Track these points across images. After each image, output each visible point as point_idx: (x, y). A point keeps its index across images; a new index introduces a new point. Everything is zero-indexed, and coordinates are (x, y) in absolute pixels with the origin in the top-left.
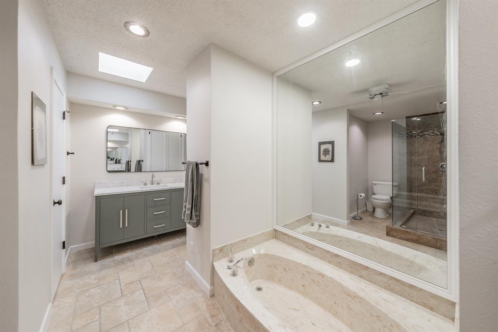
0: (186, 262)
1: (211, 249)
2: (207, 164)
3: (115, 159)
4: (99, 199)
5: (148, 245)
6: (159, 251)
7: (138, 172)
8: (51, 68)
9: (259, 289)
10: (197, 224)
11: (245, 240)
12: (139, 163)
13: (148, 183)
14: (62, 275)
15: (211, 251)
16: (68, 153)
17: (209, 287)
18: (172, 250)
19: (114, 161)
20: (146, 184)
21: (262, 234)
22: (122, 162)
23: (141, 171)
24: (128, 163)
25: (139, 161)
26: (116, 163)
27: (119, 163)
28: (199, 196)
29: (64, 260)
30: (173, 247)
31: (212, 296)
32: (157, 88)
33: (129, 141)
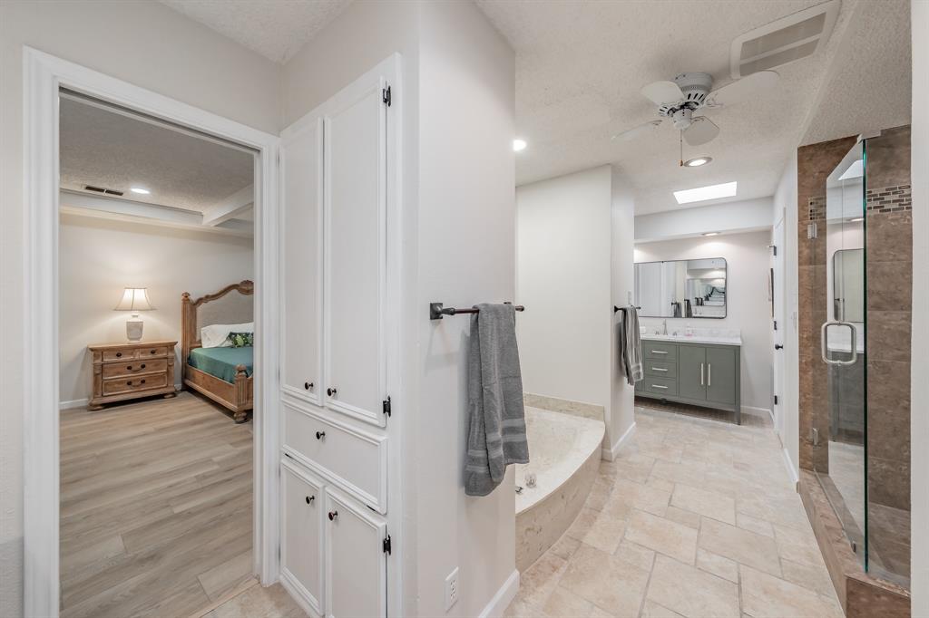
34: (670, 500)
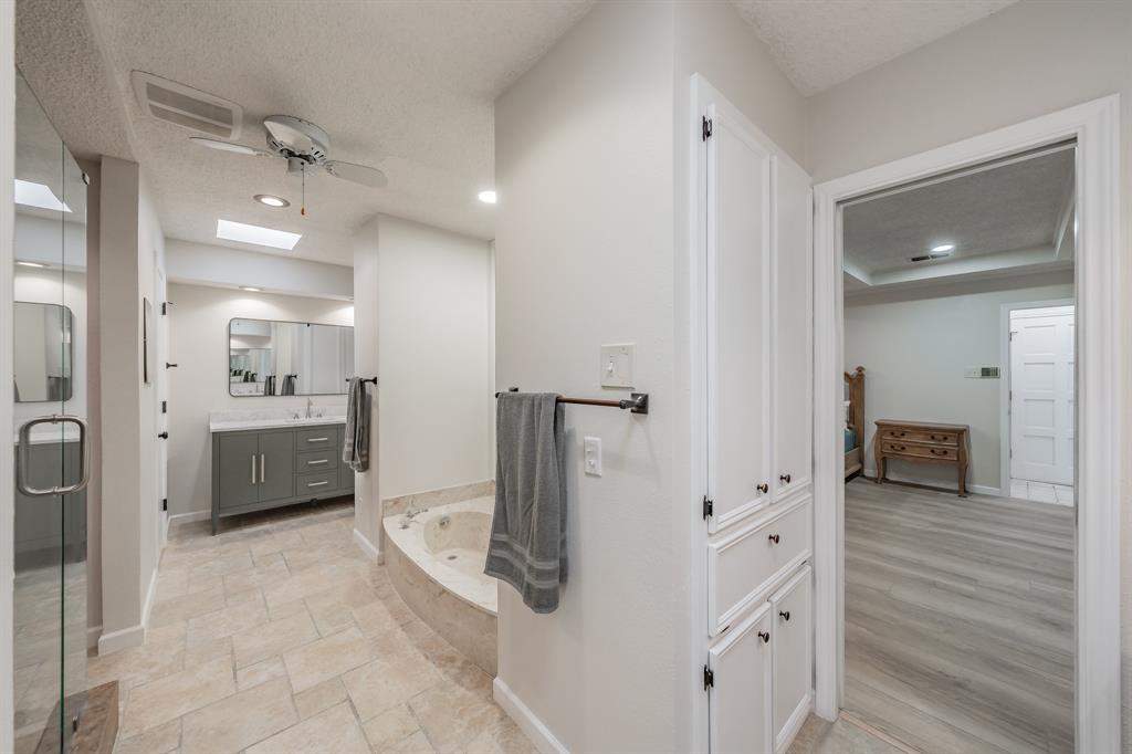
0: (355, 531)
1: (381, 499)
2: (375, 381)
3: (244, 373)
4: (218, 437)
5: (298, 515)
6: (317, 522)
7: (287, 394)
8: (155, 253)
9: (452, 558)
10: (365, 467)
11: (439, 492)
12: (289, 380)
13: (302, 414)
14: (164, 550)
15: (380, 503)
16: (168, 366)
17: (377, 552)
18: (339, 521)
19: (242, 378)
20: (297, 416)
21: (471, 486)
22: (257, 378)
23: (293, 394)
24: (270, 381)
25: (290, 377)
26: (246, 380)
27: (253, 380)
28: (365, 426)
29: (165, 527)
30: (341, 517)
31: (382, 563)
32: (315, 256)
33: (273, 336)
34: (353, 707)
